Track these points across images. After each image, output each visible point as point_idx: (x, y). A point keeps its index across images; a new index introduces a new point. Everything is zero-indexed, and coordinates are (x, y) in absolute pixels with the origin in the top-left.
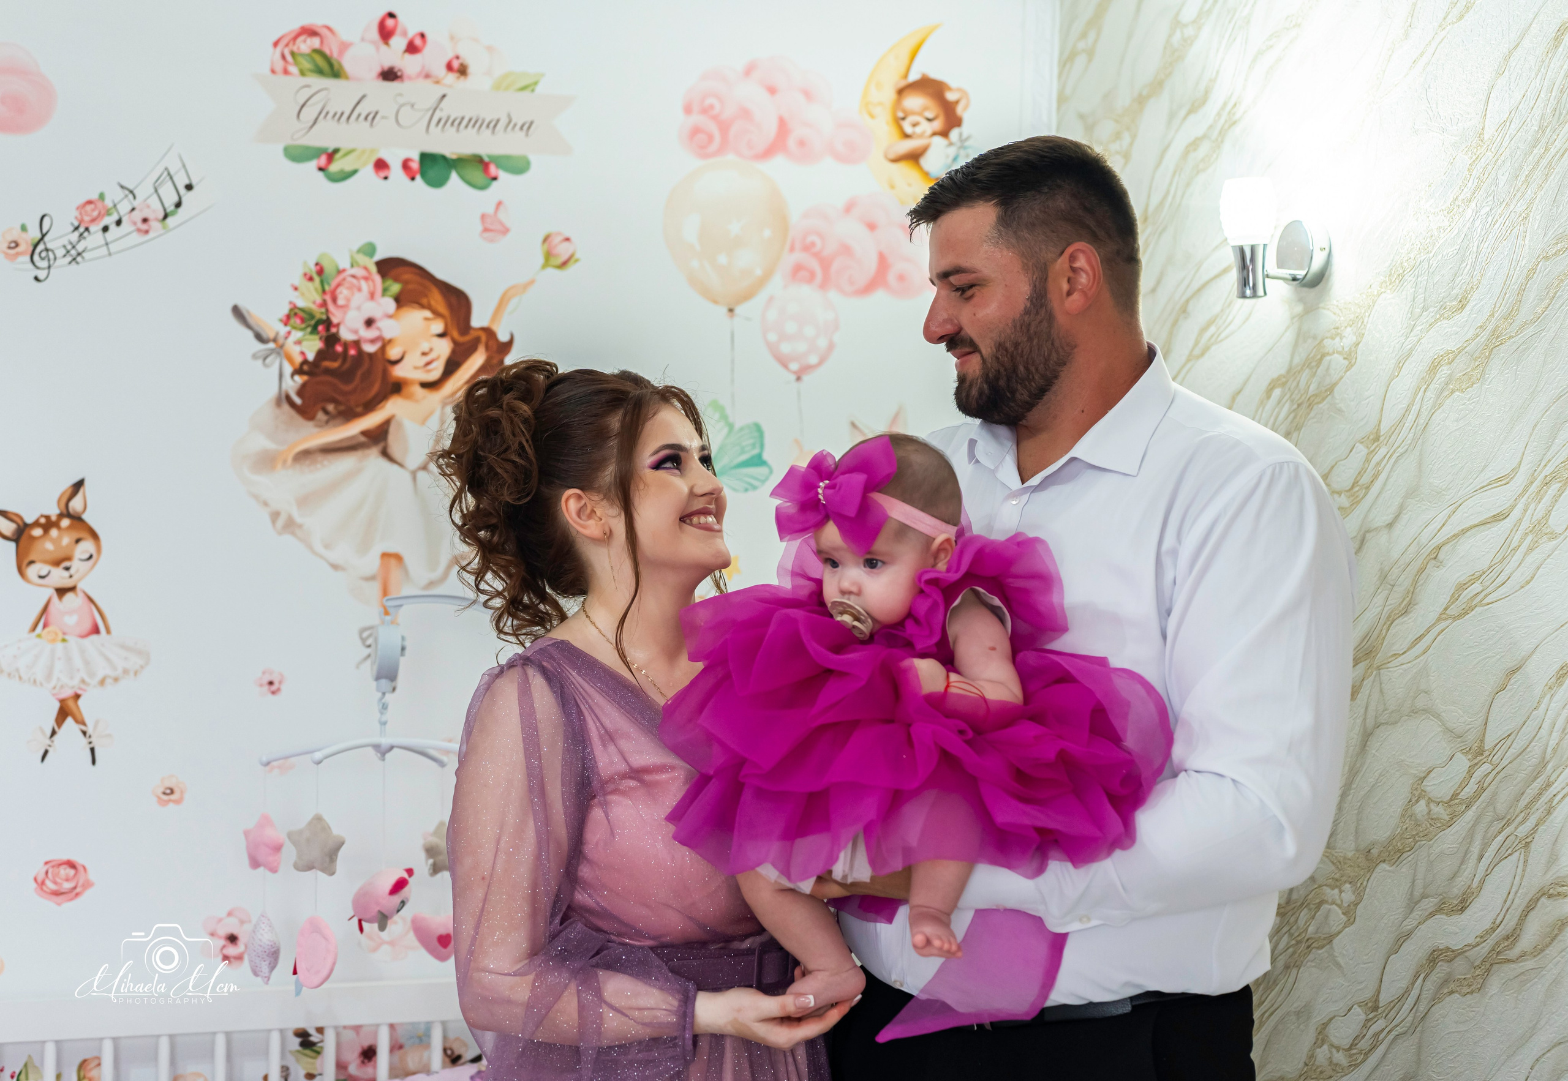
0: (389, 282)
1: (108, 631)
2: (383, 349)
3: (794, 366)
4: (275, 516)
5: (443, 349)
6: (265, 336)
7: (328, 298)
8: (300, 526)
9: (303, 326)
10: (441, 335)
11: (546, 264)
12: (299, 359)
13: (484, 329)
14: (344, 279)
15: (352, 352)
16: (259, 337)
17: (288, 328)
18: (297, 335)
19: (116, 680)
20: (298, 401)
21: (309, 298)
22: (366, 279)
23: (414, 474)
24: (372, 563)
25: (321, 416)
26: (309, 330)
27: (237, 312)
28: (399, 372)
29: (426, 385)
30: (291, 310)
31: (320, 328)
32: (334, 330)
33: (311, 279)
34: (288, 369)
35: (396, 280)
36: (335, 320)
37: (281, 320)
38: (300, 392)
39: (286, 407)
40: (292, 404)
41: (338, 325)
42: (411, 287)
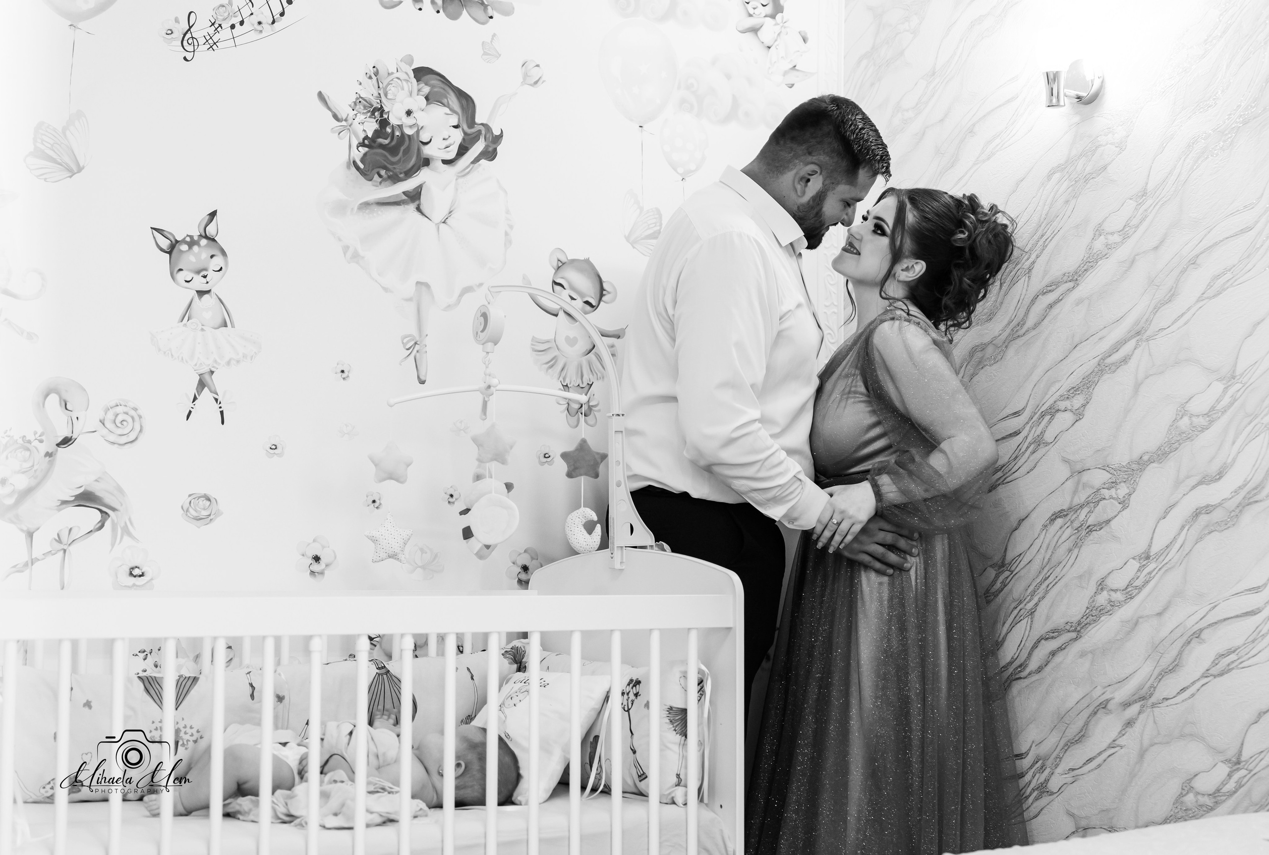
0: (422, 85)
1: (233, 326)
2: (418, 132)
3: (681, 170)
4: (346, 248)
5: (457, 137)
6: (340, 117)
7: (381, 92)
8: (363, 258)
9: (365, 111)
10: (456, 127)
11: (524, 82)
12: (362, 136)
13: (482, 124)
14: (392, 80)
15: (397, 133)
16: (335, 117)
17: (355, 112)
18: (360, 117)
19: (238, 362)
20: (362, 166)
21: (369, 92)
22: (407, 81)
23: (437, 225)
24: (409, 289)
25: (376, 177)
26: (369, 114)
27: (320, 95)
28: (427, 151)
29: (445, 162)
30: (357, 99)
31: (376, 114)
32: (385, 116)
33: (370, 78)
34: (355, 143)
35: (426, 84)
36: (386, 110)
37: (350, 106)
38: (362, 160)
39: (353, 169)
40: (357, 168)
41: (389, 112)
42: (436, 90)
